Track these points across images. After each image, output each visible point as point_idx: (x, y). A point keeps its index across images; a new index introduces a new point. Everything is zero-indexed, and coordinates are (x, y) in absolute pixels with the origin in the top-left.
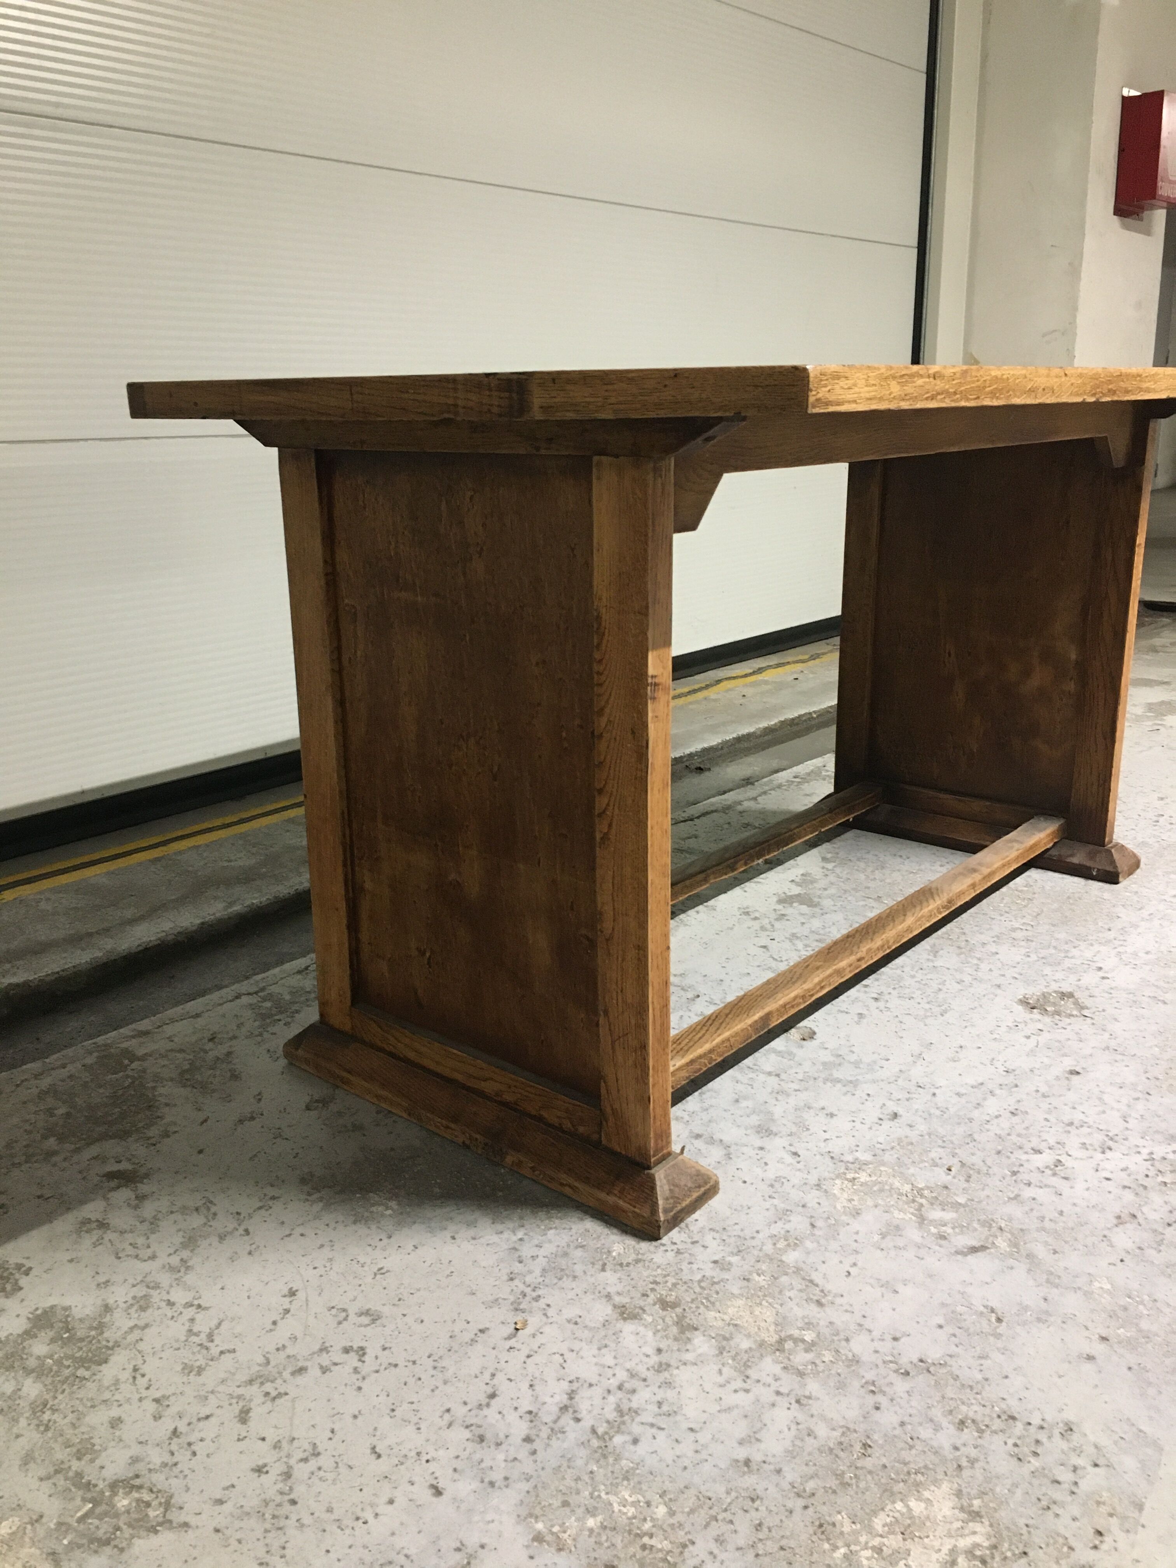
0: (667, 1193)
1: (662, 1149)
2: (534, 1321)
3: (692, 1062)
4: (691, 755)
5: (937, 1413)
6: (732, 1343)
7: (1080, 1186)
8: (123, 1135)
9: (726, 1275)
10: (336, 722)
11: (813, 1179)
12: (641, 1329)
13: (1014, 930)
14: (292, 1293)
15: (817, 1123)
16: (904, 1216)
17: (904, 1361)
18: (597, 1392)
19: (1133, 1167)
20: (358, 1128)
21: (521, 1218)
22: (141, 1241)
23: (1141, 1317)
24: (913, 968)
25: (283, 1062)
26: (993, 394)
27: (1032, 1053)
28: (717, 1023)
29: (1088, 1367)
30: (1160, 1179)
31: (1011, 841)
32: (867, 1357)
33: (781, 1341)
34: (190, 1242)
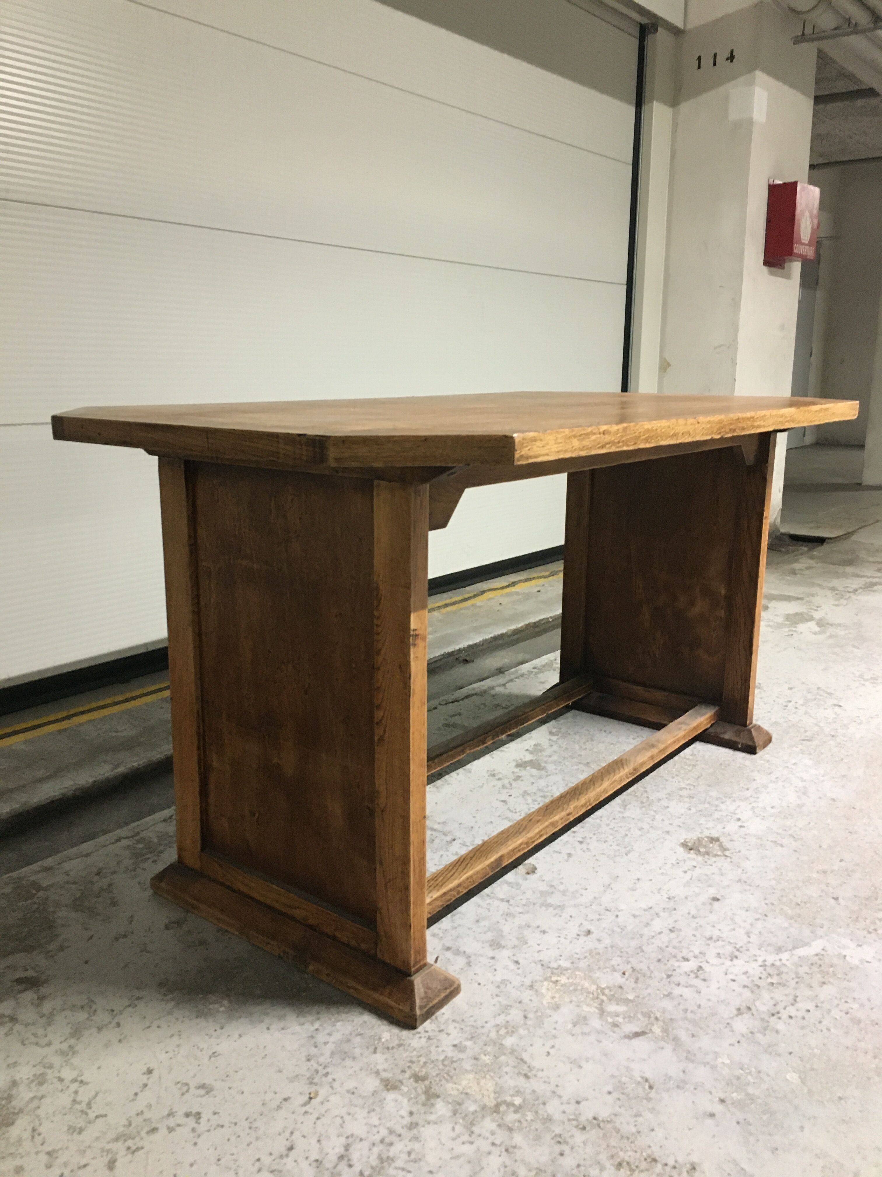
0: (423, 995)
1: (420, 961)
2: (323, 1092)
3: (445, 894)
4: (460, 651)
5: (603, 1157)
6: (463, 1107)
7: (714, 986)
8: (30, 949)
9: (462, 1056)
10: (194, 647)
11: (528, 982)
12: (399, 1097)
13: (681, 789)
14: (150, 1072)
15: (533, 938)
16: (590, 1009)
17: (583, 1119)
18: (366, 1144)
19: (751, 972)
20: (202, 943)
21: (318, 1013)
22: (40, 1032)
23: (748, 1084)
24: (608, 819)
25: (150, 892)
26: (647, 440)
27: (687, 884)
28: (464, 865)
29: (709, 1122)
30: (770, 980)
31: (680, 723)
32: (557, 1116)
33: (498, 1105)
34: (76, 1032)
